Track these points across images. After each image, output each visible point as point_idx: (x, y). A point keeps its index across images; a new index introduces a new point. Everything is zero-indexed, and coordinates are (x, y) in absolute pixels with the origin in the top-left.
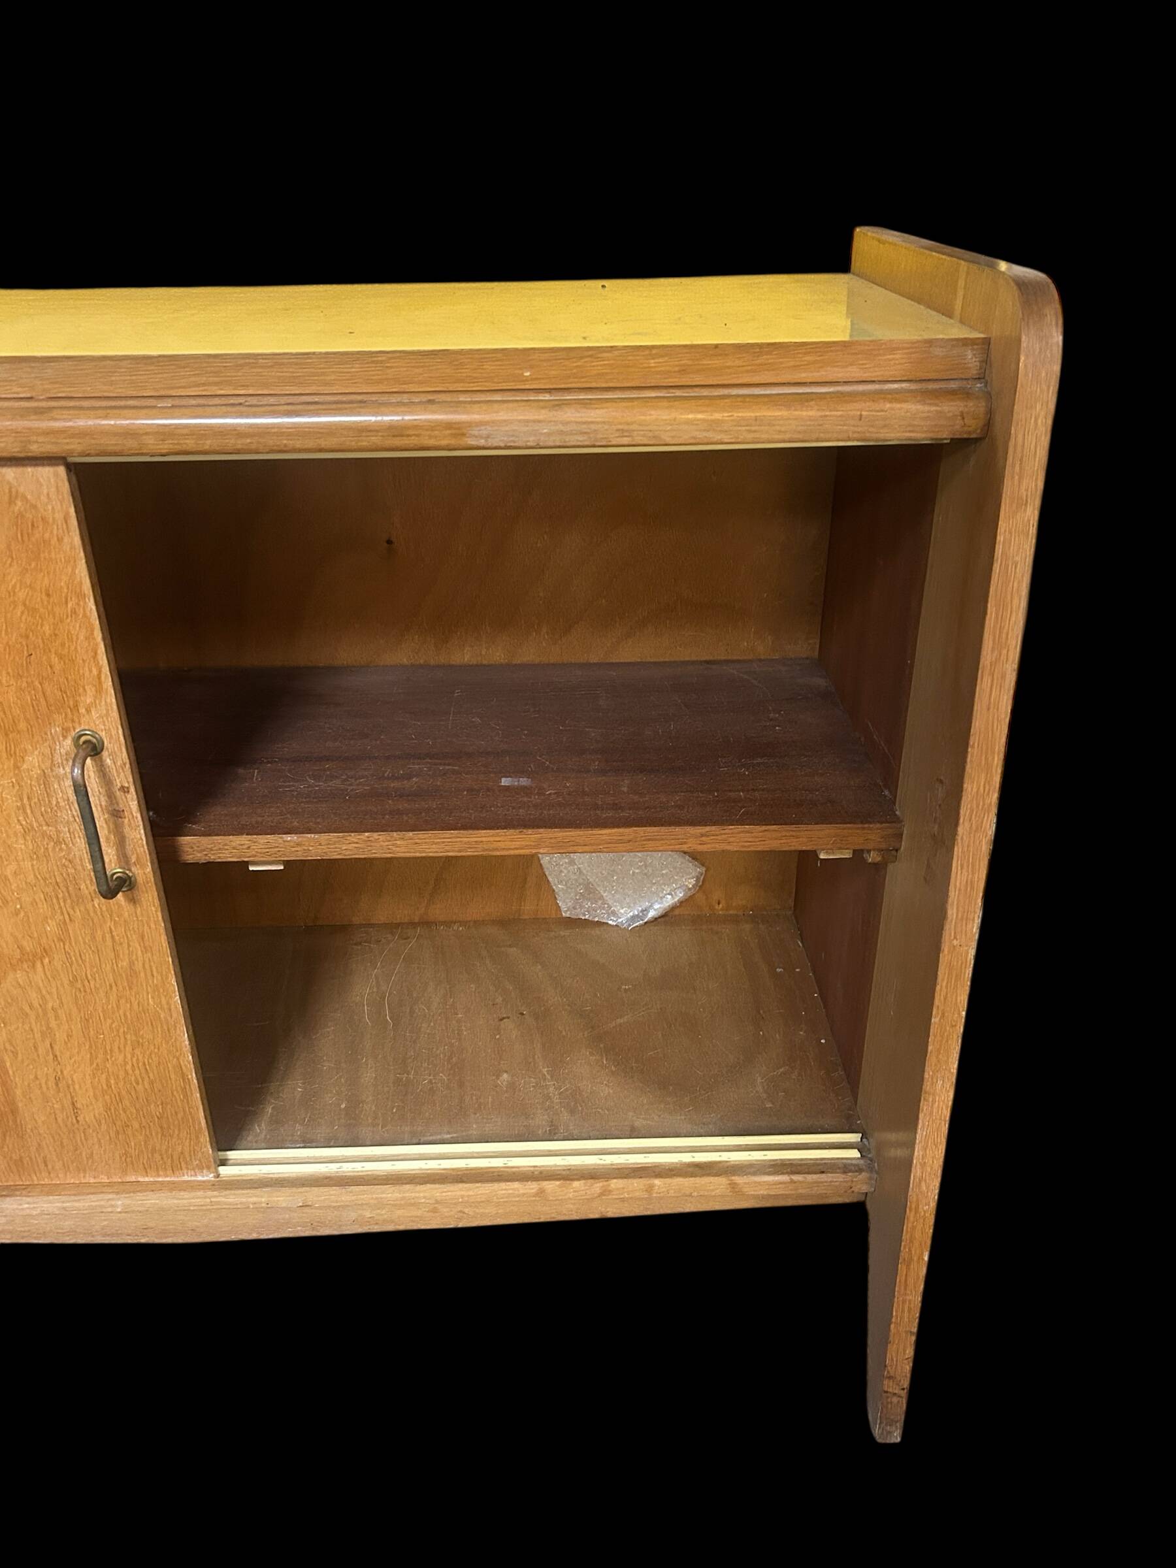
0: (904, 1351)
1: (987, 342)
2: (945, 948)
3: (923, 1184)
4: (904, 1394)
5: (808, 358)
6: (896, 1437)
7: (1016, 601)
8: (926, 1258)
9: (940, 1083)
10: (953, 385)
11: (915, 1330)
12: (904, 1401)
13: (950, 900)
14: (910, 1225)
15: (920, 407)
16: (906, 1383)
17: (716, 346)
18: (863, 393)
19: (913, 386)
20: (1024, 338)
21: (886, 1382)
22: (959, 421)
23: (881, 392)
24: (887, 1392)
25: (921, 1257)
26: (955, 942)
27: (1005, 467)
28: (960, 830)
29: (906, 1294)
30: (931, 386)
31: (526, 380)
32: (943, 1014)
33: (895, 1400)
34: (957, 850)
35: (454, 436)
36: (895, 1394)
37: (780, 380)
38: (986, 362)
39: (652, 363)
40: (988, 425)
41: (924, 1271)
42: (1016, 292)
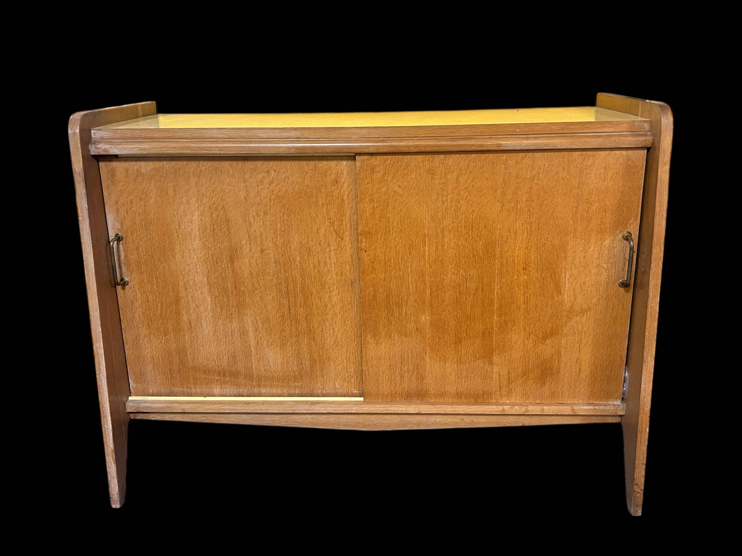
0: (641, 472)
1: (651, 121)
2: (649, 307)
3: (645, 399)
4: (642, 492)
5: (599, 126)
6: (639, 513)
7: (665, 193)
8: (648, 430)
9: (649, 358)
10: (642, 133)
11: (645, 463)
12: (642, 496)
13: (650, 290)
14: (641, 416)
15: (632, 138)
16: (642, 488)
17: (572, 122)
18: (616, 135)
19: (630, 133)
20: (662, 119)
21: (634, 486)
22: (644, 142)
23: (619, 135)
24: (635, 491)
25: (646, 430)
26: (652, 305)
27: (659, 154)
28: (652, 265)
29: (641, 446)
30: (635, 133)
31: (517, 132)
32: (649, 332)
33: (638, 495)
34: (651, 272)
35: (497, 146)
36: (638, 492)
37: (590, 131)
38: (651, 127)
39: (554, 127)
40: (653, 143)
41: (647, 436)
42: (659, 108)
